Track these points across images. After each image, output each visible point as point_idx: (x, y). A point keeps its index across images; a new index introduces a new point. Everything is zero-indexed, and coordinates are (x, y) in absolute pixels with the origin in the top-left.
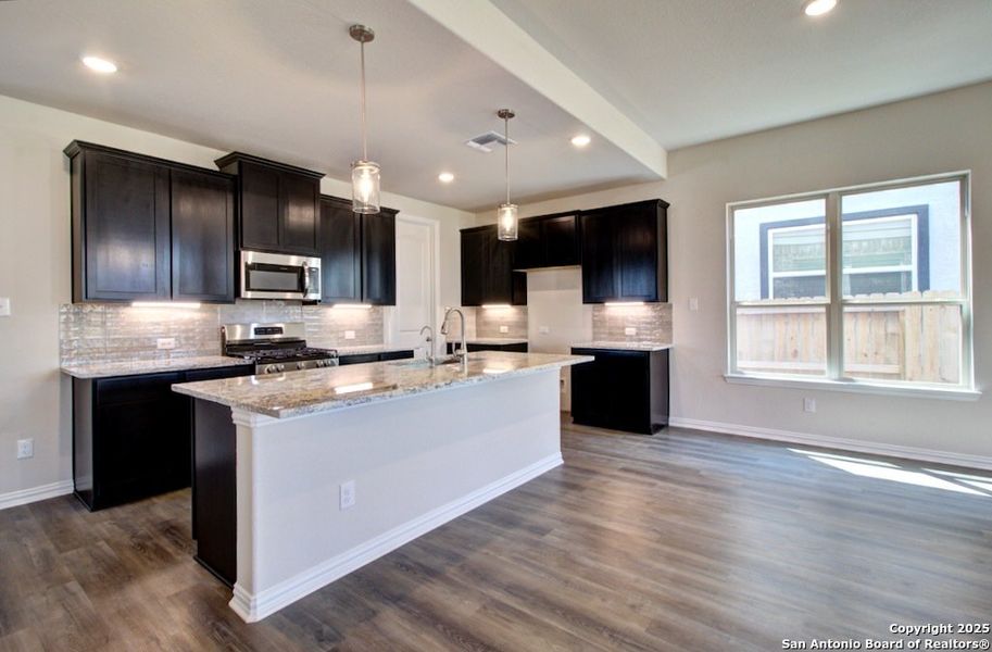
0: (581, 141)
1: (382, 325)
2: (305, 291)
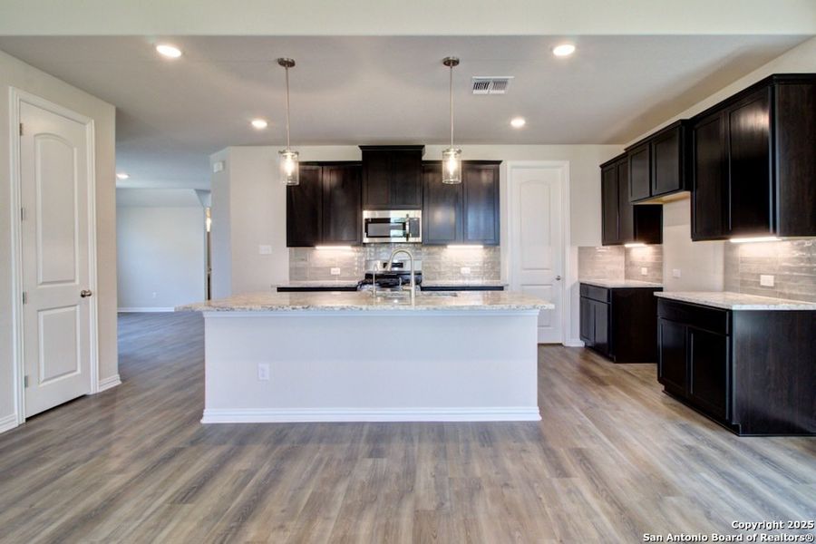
0: (564, 51)
1: (499, 263)
2: (407, 236)
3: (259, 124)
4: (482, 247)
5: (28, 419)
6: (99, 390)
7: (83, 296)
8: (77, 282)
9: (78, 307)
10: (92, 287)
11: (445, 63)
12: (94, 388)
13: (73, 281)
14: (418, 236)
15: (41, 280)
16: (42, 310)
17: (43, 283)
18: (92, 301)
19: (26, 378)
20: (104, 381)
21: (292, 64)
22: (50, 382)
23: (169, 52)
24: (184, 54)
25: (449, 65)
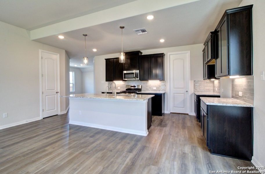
0: (150, 18)
2: (135, 78)
3: (95, 50)
4: (159, 81)
5: (43, 118)
6: (60, 114)
7: (57, 93)
8: (55, 90)
9: (55, 95)
10: (59, 91)
11: (120, 28)
12: (59, 113)
13: (54, 89)
14: (138, 78)
15: (46, 89)
16: (47, 96)
17: (47, 90)
18: (59, 94)
19: (43, 110)
20: (62, 112)
21: (86, 35)
22: (49, 111)
23: (61, 37)
24: (65, 37)
25: (121, 28)
